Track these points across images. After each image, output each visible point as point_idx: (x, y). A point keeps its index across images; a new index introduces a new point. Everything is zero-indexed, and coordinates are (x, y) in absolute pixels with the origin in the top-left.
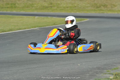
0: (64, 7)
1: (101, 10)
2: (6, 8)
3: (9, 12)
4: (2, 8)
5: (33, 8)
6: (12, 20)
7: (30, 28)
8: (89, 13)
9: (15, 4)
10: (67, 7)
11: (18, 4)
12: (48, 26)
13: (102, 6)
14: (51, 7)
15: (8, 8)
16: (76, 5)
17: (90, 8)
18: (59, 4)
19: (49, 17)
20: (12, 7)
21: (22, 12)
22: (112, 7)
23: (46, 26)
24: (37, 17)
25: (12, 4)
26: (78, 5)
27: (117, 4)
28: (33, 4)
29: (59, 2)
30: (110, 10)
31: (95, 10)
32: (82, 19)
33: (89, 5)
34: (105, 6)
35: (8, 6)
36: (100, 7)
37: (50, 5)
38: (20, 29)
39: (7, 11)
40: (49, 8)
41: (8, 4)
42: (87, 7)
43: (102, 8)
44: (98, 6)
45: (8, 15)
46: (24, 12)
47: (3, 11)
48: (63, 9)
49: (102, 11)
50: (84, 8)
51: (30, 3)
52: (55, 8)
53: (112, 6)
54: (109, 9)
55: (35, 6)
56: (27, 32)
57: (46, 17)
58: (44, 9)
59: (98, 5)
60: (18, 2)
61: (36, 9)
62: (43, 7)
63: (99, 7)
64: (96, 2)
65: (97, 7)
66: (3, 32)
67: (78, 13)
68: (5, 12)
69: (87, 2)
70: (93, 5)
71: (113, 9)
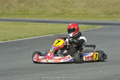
0: (76, 14)
1: (113, 17)
2: (18, 14)
3: (22, 18)
4: (15, 15)
5: (46, 15)
6: (25, 26)
7: (45, 35)
8: (102, 20)
9: (27, 11)
10: (79, 14)
11: (30, 11)
12: (62, 32)
13: (114, 13)
14: (63, 14)
15: (20, 14)
16: (88, 12)
17: (102, 15)
18: (71, 11)
19: (62, 24)
20: (24, 14)
21: (35, 19)
23: (60, 33)
24: (50, 24)
25: (24, 11)
26: (90, 12)
28: (45, 11)
29: (71, 9)
31: (107, 17)
32: (95, 26)
33: (101, 12)
34: (117, 13)
35: (21, 13)
36: (112, 14)
37: (62, 12)
38: (35, 36)
39: (19, 18)
40: (61, 15)
41: (21, 11)
42: (99, 14)
43: (115, 15)
45: (21, 22)
46: (37, 19)
47: (16, 18)
48: (75, 16)
49: (114, 19)
50: (96, 15)
51: (42, 10)
52: (67, 15)
55: (48, 12)
56: (42, 39)
57: (59, 24)
58: (56, 16)
59: (110, 12)
60: (30, 9)
61: (49, 16)
62: (55, 14)
64: (108, 9)
65: (110, 14)
66: (19, 38)
67: (90, 20)
68: (18, 18)
69: (99, 9)
70: (105, 12)
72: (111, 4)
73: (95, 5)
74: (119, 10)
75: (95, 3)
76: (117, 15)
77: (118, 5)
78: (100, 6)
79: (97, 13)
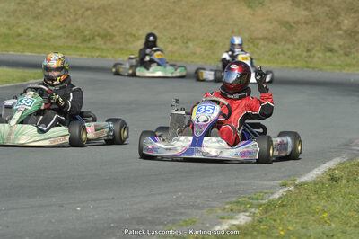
1: (95, 48)
13: (99, 35)
16: (20, 31)
17: (63, 40)
22: (126, 41)
26: (28, 29)
30: (122, 49)
31: (77, 48)
33: (59, 32)
34: (107, 37)
36: (92, 38)
42: (55, 37)
43: (99, 42)
44: (88, 37)
50: (44, 40)
53: (128, 37)
54: (118, 47)
59: (87, 33)
63: (89, 40)
64: (80, 24)
65: (85, 40)
69: (54, 22)
70: (72, 33)
71: (130, 46)
72: (87, 9)
73: (40, 10)
74: (111, 27)
75: (41, 4)
76: (105, 43)
77: (110, 13)
78: (57, 13)
79: (48, 34)
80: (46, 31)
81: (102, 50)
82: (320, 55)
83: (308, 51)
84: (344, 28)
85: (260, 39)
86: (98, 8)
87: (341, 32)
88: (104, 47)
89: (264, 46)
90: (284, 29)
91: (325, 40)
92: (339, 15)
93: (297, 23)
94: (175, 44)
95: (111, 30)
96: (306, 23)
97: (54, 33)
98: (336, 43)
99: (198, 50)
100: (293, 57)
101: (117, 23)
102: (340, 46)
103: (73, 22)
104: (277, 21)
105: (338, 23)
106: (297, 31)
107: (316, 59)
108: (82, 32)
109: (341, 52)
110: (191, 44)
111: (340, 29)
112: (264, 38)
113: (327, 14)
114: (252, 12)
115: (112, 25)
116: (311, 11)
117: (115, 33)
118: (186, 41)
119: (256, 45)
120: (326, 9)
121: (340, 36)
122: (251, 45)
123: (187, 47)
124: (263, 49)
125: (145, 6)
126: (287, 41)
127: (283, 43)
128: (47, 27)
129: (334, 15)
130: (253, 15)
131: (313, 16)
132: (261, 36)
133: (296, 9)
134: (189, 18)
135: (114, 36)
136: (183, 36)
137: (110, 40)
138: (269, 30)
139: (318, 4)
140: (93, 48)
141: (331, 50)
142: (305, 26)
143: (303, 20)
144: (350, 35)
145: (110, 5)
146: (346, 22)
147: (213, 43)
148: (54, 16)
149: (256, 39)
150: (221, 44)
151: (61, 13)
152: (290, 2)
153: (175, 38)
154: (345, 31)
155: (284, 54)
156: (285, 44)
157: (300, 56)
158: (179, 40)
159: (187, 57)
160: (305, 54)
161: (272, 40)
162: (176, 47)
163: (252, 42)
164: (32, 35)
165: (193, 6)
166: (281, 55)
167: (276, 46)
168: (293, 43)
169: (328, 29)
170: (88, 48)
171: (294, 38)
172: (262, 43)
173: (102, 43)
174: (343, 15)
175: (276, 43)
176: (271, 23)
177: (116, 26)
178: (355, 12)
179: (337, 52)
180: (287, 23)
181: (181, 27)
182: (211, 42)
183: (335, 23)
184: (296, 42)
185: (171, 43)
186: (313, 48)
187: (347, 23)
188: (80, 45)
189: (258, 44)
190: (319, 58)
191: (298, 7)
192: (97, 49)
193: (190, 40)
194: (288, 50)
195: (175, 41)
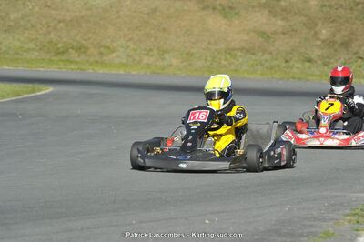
13: (72, 48)
17: (36, 53)
22: (101, 53)
27: (115, 44)
30: (97, 62)
31: (51, 61)
33: (31, 45)
34: (81, 49)
36: (66, 51)
42: (28, 50)
43: (73, 55)
44: (61, 50)
49: (73, 67)
50: (17, 53)
53: (102, 49)
54: (92, 59)
59: (60, 46)
63: (62, 53)
64: (52, 36)
65: (58, 53)
67: (6, 68)
69: (26, 35)
70: (45, 46)
71: (105, 58)
72: (60, 22)
73: (12, 23)
74: (85, 40)
75: (12, 17)
76: (79, 56)
77: (83, 25)
78: (29, 25)
79: (21, 48)
80: (18, 44)
81: (76, 63)
82: (299, 65)
83: (286, 61)
84: (322, 38)
85: (237, 49)
86: (71, 21)
87: (319, 42)
88: (78, 60)
89: (241, 57)
90: (261, 39)
91: (303, 50)
92: (316, 25)
93: (275, 33)
94: (152, 56)
95: (84, 42)
96: (284, 33)
97: (26, 46)
98: (315, 54)
99: (174, 62)
100: (271, 68)
101: (90, 35)
102: (319, 56)
103: (45, 35)
104: (254, 31)
105: (316, 33)
106: (274, 41)
107: (295, 70)
108: (56, 45)
109: (320, 62)
110: (167, 56)
111: (318, 39)
112: (242, 49)
113: (304, 24)
114: (228, 23)
115: (86, 37)
116: (288, 21)
117: (89, 46)
118: (162, 52)
119: (234, 56)
120: (304, 19)
121: (319, 46)
122: (229, 57)
123: (163, 59)
124: (241, 60)
125: (119, 18)
126: (264, 51)
127: (260, 54)
128: (19, 40)
129: (311, 24)
130: (230, 26)
131: (290, 26)
132: (238, 47)
133: (273, 20)
134: (164, 29)
135: (88, 48)
136: (158, 48)
137: (84, 52)
138: (246, 41)
139: (295, 14)
140: (67, 60)
141: (310, 61)
142: (282, 36)
143: (281, 30)
144: (328, 44)
145: (82, 17)
146: (324, 31)
147: (190, 55)
148: (26, 29)
149: (234, 49)
150: (197, 56)
151: (32, 26)
152: (266, 12)
153: (151, 50)
154: (324, 41)
155: (262, 65)
156: (263, 55)
157: (279, 66)
158: (155, 51)
159: (163, 69)
160: (284, 64)
161: (249, 51)
162: (152, 59)
163: (230, 53)
164: (4, 49)
165: (168, 17)
166: (259, 66)
167: (253, 57)
168: (271, 53)
169: (306, 40)
170: (62, 61)
171: (272, 49)
172: (239, 53)
173: (76, 55)
174: (320, 24)
175: (253, 54)
176: (248, 34)
177: (90, 39)
178: (332, 22)
179: (316, 62)
180: (264, 33)
181: (156, 38)
182: (188, 54)
183: (313, 32)
184: (274, 53)
185: (147, 55)
186: (291, 59)
187: (325, 33)
188: (53, 58)
189: (235, 55)
190: (298, 68)
191: (275, 16)
192: (71, 62)
193: (166, 51)
194: (266, 61)
195: (151, 53)
